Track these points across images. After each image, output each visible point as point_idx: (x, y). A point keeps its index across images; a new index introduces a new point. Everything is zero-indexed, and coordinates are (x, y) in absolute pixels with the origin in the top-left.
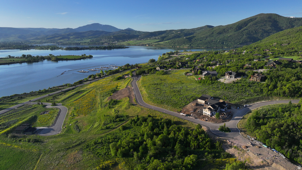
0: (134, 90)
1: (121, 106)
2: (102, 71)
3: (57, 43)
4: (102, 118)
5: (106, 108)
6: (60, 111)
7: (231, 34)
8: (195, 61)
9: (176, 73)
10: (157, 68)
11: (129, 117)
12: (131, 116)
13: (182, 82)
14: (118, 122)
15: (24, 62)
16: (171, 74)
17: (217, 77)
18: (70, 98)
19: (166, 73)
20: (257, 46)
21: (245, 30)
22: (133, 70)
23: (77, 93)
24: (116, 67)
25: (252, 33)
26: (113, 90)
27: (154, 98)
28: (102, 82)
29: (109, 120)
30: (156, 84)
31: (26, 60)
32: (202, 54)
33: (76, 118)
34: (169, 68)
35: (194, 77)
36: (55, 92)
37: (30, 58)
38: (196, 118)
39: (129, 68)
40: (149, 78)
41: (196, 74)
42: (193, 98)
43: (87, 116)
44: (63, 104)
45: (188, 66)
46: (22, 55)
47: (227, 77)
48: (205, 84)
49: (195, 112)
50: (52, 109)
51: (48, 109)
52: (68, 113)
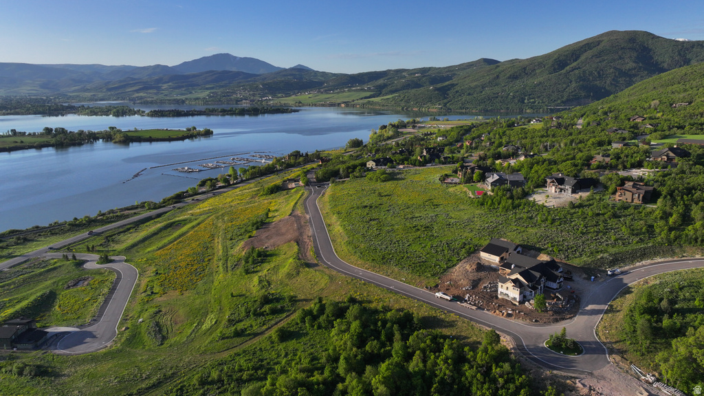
0: (310, 222)
1: (276, 269)
2: (233, 168)
3: (130, 100)
4: (225, 301)
5: (238, 272)
6: (119, 279)
7: (541, 79)
8: (460, 144)
9: (417, 178)
10: (368, 163)
11: (296, 301)
12: (303, 298)
13: (435, 202)
14: (267, 315)
15: (47, 145)
16: (404, 179)
17: (526, 188)
18: (147, 243)
19: (392, 177)
20: (609, 108)
21: (575, 69)
22: (309, 167)
23: (166, 227)
24: (268, 158)
25: (591, 78)
26: (257, 222)
27: (362, 246)
28: (230, 200)
29: (244, 308)
30: (366, 206)
31: (53, 141)
32: (475, 126)
33: (158, 299)
34: (399, 164)
35: (464, 188)
36: (113, 224)
37: (61, 135)
38: (479, 308)
39: (299, 163)
40: (349, 188)
41: (469, 180)
42: (467, 247)
43: (187, 294)
44: (128, 258)
45: (445, 158)
46: (44, 130)
47: (552, 190)
48: (494, 208)
49: (476, 290)
50: (99, 272)
51: (88, 273)
52: (138, 285)
